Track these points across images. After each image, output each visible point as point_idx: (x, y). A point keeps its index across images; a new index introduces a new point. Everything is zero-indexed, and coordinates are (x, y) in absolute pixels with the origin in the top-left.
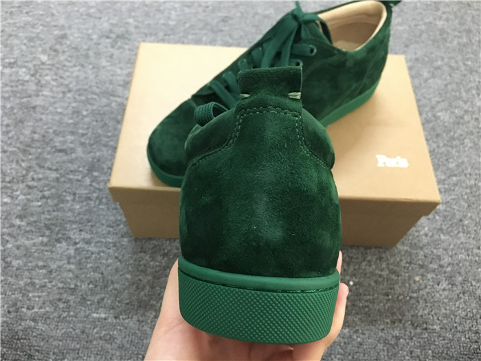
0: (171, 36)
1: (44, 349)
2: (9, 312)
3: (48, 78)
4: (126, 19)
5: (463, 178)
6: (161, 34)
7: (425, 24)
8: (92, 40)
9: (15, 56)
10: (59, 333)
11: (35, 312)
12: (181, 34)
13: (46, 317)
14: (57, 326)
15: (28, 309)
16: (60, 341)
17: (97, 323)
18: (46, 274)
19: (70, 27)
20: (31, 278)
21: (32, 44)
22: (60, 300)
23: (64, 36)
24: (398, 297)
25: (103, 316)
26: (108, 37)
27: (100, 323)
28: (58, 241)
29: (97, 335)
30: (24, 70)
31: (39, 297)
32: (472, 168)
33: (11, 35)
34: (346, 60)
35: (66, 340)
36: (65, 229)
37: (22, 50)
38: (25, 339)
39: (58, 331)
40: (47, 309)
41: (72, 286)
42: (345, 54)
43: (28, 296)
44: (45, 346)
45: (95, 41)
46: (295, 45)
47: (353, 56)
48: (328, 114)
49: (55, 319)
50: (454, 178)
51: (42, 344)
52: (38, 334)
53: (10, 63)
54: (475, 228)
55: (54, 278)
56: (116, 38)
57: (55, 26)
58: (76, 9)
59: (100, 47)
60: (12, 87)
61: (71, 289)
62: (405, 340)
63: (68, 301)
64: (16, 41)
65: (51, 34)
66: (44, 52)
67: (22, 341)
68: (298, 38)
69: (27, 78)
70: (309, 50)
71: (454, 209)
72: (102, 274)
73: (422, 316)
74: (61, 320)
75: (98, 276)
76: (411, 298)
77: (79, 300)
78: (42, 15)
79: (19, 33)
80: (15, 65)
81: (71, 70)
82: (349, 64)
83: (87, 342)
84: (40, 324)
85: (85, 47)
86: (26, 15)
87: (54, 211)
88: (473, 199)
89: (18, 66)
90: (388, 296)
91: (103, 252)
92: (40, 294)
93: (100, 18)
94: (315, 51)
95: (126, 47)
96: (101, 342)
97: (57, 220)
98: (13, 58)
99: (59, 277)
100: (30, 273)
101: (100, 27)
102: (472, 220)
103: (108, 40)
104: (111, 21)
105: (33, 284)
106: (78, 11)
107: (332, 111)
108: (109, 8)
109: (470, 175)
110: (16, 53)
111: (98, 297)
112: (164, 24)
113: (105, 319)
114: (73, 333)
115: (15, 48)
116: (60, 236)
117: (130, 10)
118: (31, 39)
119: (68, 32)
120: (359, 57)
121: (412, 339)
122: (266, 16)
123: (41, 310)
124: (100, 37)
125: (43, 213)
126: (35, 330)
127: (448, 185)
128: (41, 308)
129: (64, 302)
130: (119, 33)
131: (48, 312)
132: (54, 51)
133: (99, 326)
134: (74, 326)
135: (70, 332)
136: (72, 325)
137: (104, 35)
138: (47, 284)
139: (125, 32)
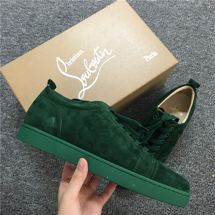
2: (13, 176)
3: (26, 44)
8: (49, 18)
10: (37, 188)
13: (30, 180)
14: (36, 184)
15: (22, 175)
17: (54, 184)
20: (23, 160)
22: (37, 171)
23: (34, 16)
24: (202, 185)
26: (59, 17)
27: (55, 185)
29: (54, 190)
31: (27, 169)
35: (40, 191)
37: (11, 25)
38: (21, 189)
39: (36, 187)
40: (31, 175)
43: (22, 168)
49: (35, 181)
52: (27, 188)
53: (6, 33)
60: (7, 49)
61: (42, 166)
62: (202, 207)
63: (41, 172)
64: (8, 18)
66: (23, 26)
69: (15, 43)
72: (56, 160)
73: (212, 195)
75: (54, 160)
76: (208, 185)
77: (45, 172)
81: (39, 39)
83: (49, 193)
84: (28, 183)
85: (46, 23)
89: (10, 35)
90: (197, 183)
101: (54, 10)
103: (58, 19)
104: (60, 6)
105: (24, 162)
112: (90, 8)
113: (58, 183)
114: (43, 188)
118: (16, 17)
119: (36, 12)
121: (205, 206)
123: (28, 176)
124: (54, 17)
126: (25, 186)
128: (28, 175)
129: (39, 173)
130: (65, 14)
131: (31, 177)
132: (29, 26)
133: (55, 186)
134: (43, 185)
135: (41, 187)
136: (42, 185)
137: (56, 16)
138: (31, 163)
139: (68, 14)
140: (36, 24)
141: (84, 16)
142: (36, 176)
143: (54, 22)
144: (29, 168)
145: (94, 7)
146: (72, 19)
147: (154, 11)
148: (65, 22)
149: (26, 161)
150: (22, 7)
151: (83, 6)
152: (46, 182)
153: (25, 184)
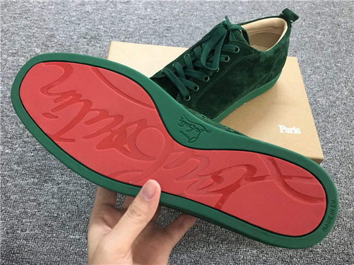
0: (130, 39)
1: (33, 261)
2: (8, 233)
4: (97, 25)
5: (336, 144)
6: (123, 37)
7: (308, 37)
9: (16, 48)
11: (27, 233)
12: (137, 38)
13: (35, 238)
14: (43, 244)
15: (22, 231)
16: (46, 255)
17: (73, 243)
18: (36, 206)
19: (57, 30)
20: (24, 209)
21: (29, 40)
22: (46, 225)
23: (53, 36)
25: (78, 237)
26: (85, 38)
27: (75, 243)
28: (45, 181)
29: (72, 251)
30: (23, 58)
32: (342, 138)
33: (14, 34)
34: (260, 57)
35: (50, 255)
36: (51, 173)
37: (22, 45)
38: (19, 253)
39: (44, 248)
40: (36, 231)
41: (55, 215)
42: (259, 53)
43: (22, 221)
44: (34, 259)
45: (75, 40)
46: (225, 45)
47: (264, 55)
48: (246, 94)
49: (42, 239)
50: (330, 145)
51: (32, 257)
52: (29, 250)
53: (13, 53)
54: (345, 180)
55: (42, 209)
56: (90, 39)
57: (46, 28)
58: (62, 17)
59: (79, 44)
60: (14, 70)
61: (55, 217)
63: (52, 225)
64: (17, 38)
65: (43, 34)
66: (38, 46)
67: (16, 255)
68: (227, 41)
70: (235, 49)
71: (330, 166)
72: (78, 206)
74: (46, 239)
75: (74, 207)
77: (60, 225)
78: (37, 20)
79: (20, 32)
80: (16, 55)
82: (262, 60)
83: (65, 256)
84: (30, 243)
85: (68, 44)
86: (25, 20)
87: (42, 160)
88: (344, 159)
89: (18, 55)
91: (79, 190)
92: (31, 220)
93: (79, 24)
94: (239, 50)
95: (98, 45)
96: (76, 256)
97: (45, 166)
98: (15, 50)
99: (45, 208)
100: (24, 205)
101: (79, 31)
102: (343, 174)
103: (84, 40)
104: (87, 27)
105: (26, 213)
106: (63, 19)
107: (248, 93)
108: (86, 18)
109: (341, 142)
110: (18, 46)
111: (75, 223)
112: (125, 30)
113: (79, 240)
115: (17, 43)
116: (47, 178)
117: (101, 20)
118: (28, 37)
119: (55, 32)
120: (268, 55)
122: (197, 28)
123: (31, 232)
124: (79, 38)
125: (35, 161)
126: (26, 247)
127: (326, 149)
128: (32, 230)
129: (49, 226)
130: (93, 35)
131: (36, 234)
132: (45, 46)
133: (74, 245)
134: (56, 244)
135: (53, 248)
136: (54, 244)
137: (82, 36)
138: (37, 213)
139: (97, 35)
140: (54, 45)
141: (118, 38)
142: (45, 232)
143: (78, 42)
144: (34, 220)
145: (129, 29)
146: (102, 40)
147: (201, 34)
148: (93, 43)
149: (29, 210)
150: (37, 27)
151: (115, 28)
152: (60, 239)
153: (26, 245)
